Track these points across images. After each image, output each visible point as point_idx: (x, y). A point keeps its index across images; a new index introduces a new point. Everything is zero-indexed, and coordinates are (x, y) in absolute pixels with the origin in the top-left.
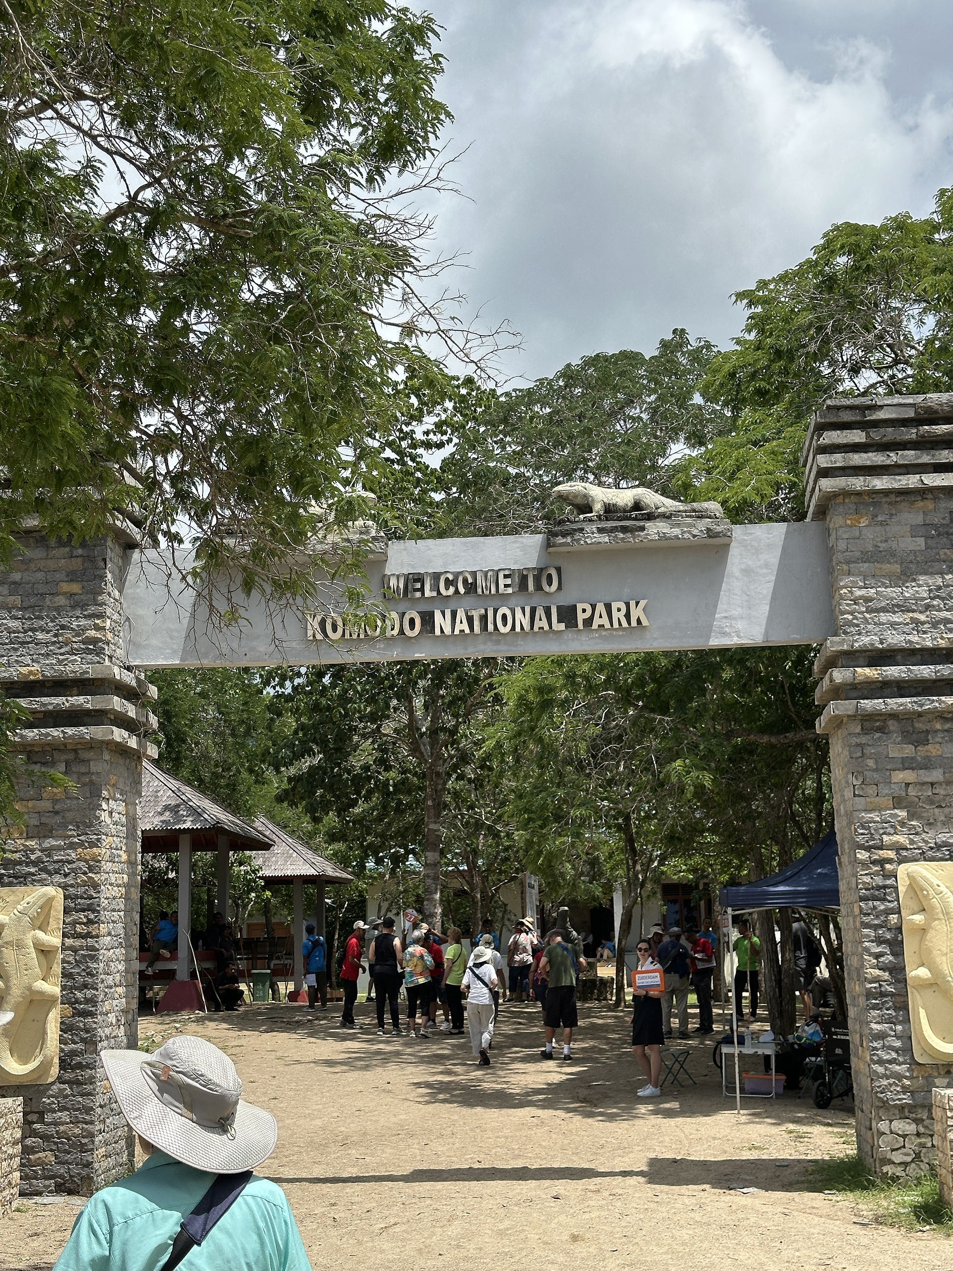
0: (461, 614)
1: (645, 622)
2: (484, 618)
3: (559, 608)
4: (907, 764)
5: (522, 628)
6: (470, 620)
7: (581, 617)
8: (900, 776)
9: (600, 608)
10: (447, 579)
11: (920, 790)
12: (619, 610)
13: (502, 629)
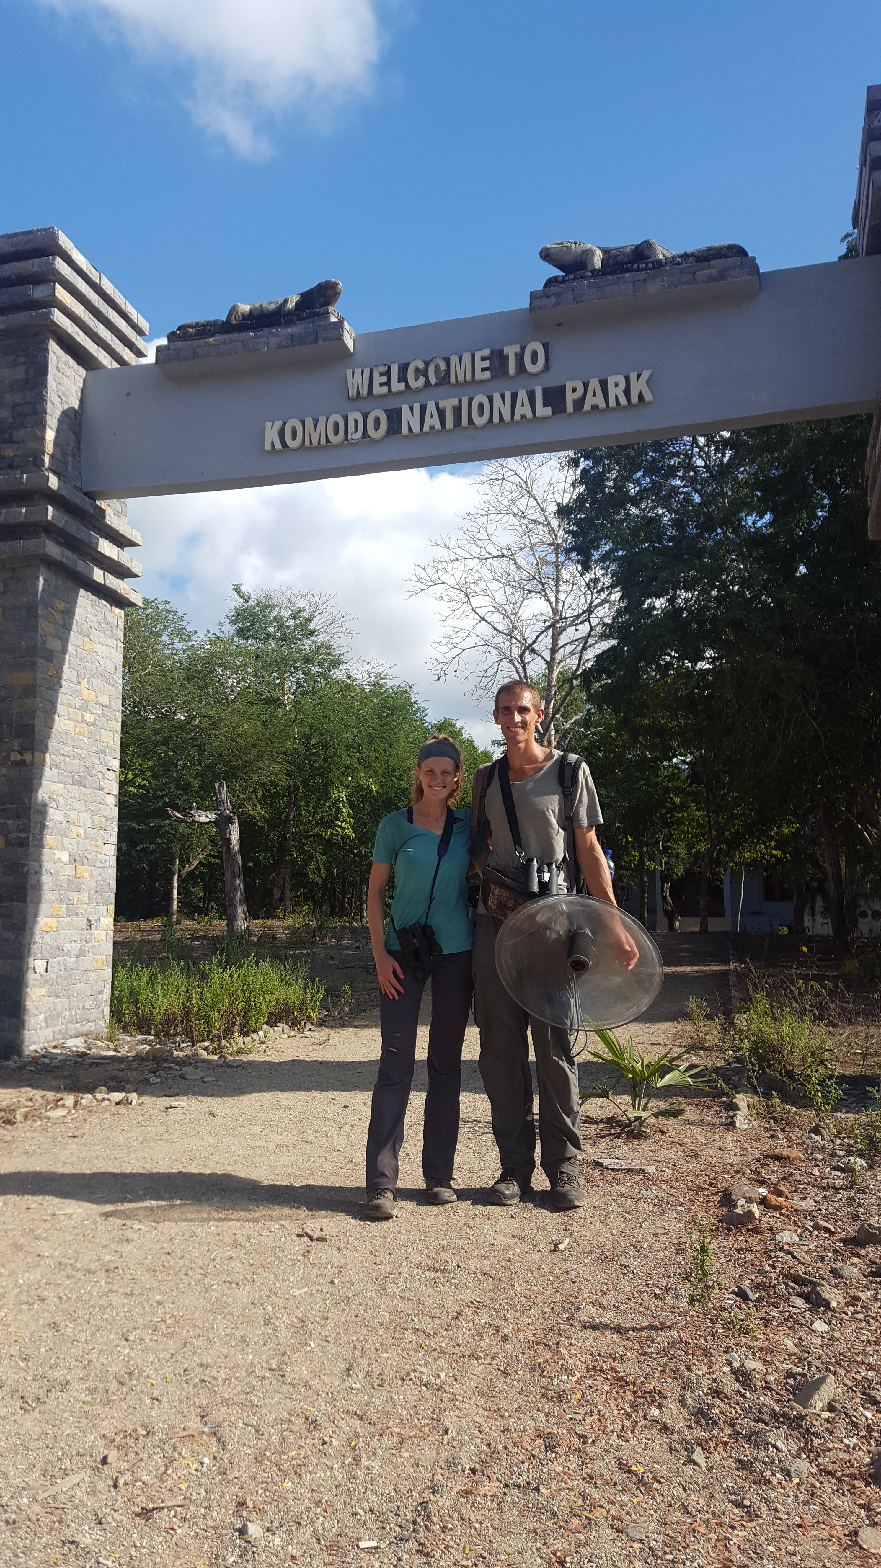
0: (431, 407)
1: (648, 397)
2: (457, 411)
3: (545, 391)
5: (501, 418)
6: (441, 413)
7: (570, 397)
9: (594, 384)
10: (417, 370)
12: (617, 385)
13: (479, 421)
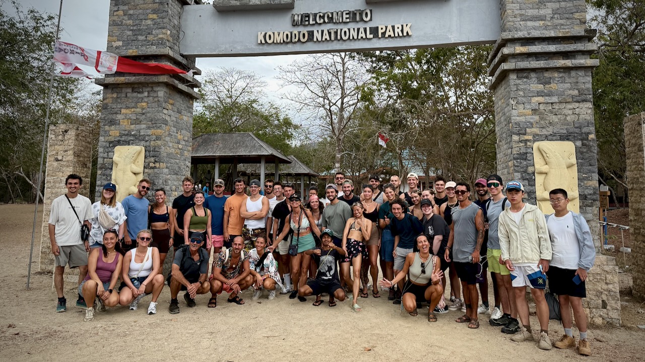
0: (326, 32)
1: (410, 33)
2: (336, 33)
3: (371, 29)
4: (539, 94)
5: (353, 37)
6: (330, 33)
7: (380, 32)
8: (536, 100)
9: (390, 28)
10: (320, 16)
11: (546, 107)
12: (398, 28)
13: (344, 38)
